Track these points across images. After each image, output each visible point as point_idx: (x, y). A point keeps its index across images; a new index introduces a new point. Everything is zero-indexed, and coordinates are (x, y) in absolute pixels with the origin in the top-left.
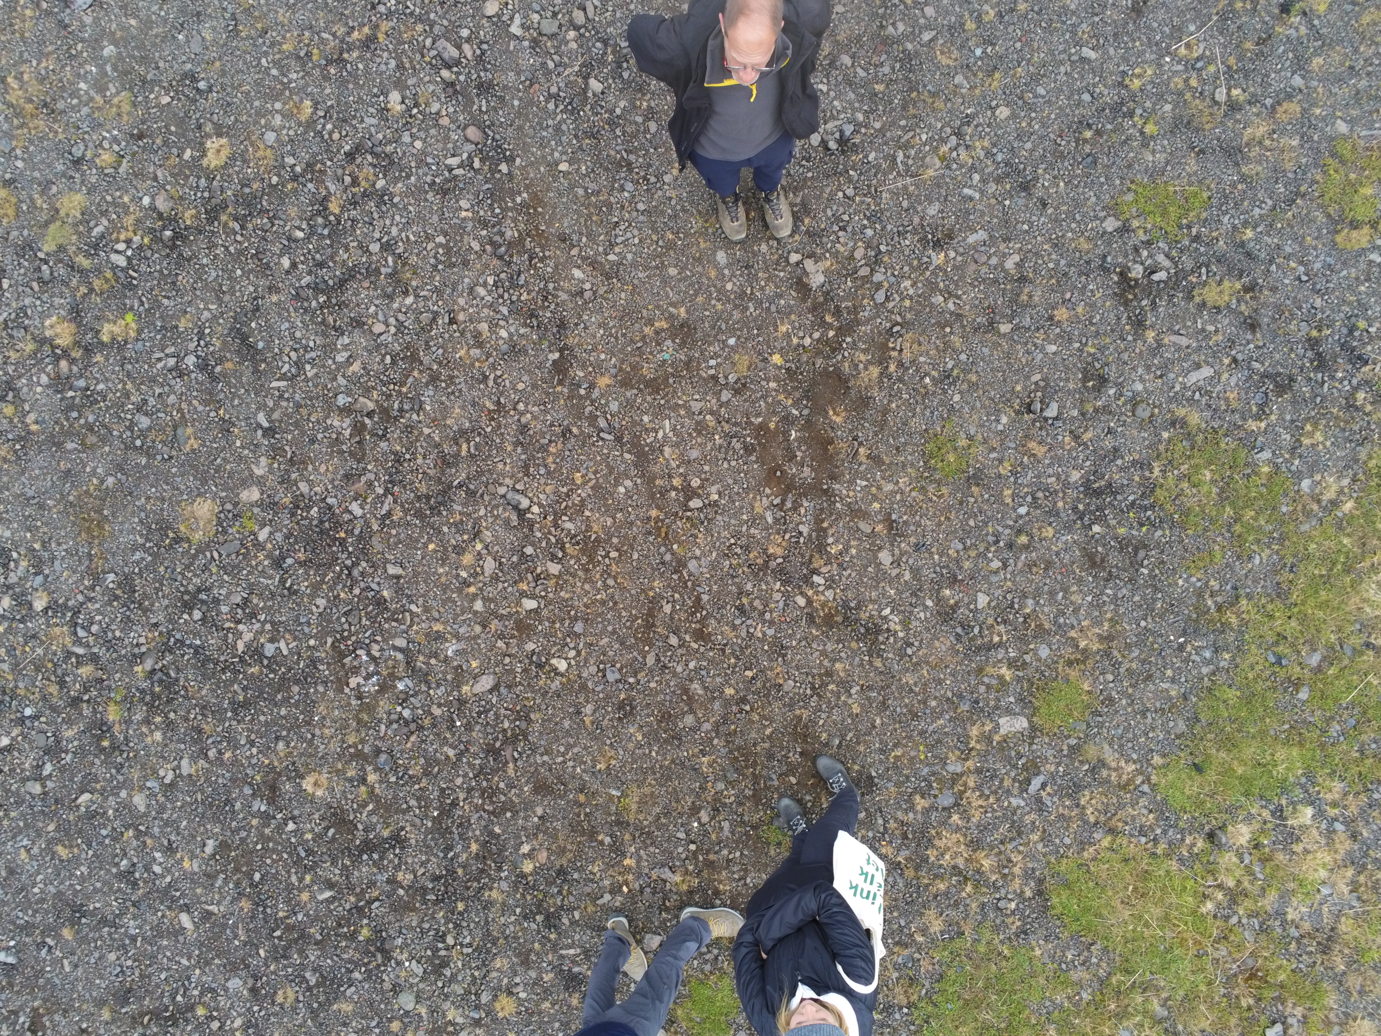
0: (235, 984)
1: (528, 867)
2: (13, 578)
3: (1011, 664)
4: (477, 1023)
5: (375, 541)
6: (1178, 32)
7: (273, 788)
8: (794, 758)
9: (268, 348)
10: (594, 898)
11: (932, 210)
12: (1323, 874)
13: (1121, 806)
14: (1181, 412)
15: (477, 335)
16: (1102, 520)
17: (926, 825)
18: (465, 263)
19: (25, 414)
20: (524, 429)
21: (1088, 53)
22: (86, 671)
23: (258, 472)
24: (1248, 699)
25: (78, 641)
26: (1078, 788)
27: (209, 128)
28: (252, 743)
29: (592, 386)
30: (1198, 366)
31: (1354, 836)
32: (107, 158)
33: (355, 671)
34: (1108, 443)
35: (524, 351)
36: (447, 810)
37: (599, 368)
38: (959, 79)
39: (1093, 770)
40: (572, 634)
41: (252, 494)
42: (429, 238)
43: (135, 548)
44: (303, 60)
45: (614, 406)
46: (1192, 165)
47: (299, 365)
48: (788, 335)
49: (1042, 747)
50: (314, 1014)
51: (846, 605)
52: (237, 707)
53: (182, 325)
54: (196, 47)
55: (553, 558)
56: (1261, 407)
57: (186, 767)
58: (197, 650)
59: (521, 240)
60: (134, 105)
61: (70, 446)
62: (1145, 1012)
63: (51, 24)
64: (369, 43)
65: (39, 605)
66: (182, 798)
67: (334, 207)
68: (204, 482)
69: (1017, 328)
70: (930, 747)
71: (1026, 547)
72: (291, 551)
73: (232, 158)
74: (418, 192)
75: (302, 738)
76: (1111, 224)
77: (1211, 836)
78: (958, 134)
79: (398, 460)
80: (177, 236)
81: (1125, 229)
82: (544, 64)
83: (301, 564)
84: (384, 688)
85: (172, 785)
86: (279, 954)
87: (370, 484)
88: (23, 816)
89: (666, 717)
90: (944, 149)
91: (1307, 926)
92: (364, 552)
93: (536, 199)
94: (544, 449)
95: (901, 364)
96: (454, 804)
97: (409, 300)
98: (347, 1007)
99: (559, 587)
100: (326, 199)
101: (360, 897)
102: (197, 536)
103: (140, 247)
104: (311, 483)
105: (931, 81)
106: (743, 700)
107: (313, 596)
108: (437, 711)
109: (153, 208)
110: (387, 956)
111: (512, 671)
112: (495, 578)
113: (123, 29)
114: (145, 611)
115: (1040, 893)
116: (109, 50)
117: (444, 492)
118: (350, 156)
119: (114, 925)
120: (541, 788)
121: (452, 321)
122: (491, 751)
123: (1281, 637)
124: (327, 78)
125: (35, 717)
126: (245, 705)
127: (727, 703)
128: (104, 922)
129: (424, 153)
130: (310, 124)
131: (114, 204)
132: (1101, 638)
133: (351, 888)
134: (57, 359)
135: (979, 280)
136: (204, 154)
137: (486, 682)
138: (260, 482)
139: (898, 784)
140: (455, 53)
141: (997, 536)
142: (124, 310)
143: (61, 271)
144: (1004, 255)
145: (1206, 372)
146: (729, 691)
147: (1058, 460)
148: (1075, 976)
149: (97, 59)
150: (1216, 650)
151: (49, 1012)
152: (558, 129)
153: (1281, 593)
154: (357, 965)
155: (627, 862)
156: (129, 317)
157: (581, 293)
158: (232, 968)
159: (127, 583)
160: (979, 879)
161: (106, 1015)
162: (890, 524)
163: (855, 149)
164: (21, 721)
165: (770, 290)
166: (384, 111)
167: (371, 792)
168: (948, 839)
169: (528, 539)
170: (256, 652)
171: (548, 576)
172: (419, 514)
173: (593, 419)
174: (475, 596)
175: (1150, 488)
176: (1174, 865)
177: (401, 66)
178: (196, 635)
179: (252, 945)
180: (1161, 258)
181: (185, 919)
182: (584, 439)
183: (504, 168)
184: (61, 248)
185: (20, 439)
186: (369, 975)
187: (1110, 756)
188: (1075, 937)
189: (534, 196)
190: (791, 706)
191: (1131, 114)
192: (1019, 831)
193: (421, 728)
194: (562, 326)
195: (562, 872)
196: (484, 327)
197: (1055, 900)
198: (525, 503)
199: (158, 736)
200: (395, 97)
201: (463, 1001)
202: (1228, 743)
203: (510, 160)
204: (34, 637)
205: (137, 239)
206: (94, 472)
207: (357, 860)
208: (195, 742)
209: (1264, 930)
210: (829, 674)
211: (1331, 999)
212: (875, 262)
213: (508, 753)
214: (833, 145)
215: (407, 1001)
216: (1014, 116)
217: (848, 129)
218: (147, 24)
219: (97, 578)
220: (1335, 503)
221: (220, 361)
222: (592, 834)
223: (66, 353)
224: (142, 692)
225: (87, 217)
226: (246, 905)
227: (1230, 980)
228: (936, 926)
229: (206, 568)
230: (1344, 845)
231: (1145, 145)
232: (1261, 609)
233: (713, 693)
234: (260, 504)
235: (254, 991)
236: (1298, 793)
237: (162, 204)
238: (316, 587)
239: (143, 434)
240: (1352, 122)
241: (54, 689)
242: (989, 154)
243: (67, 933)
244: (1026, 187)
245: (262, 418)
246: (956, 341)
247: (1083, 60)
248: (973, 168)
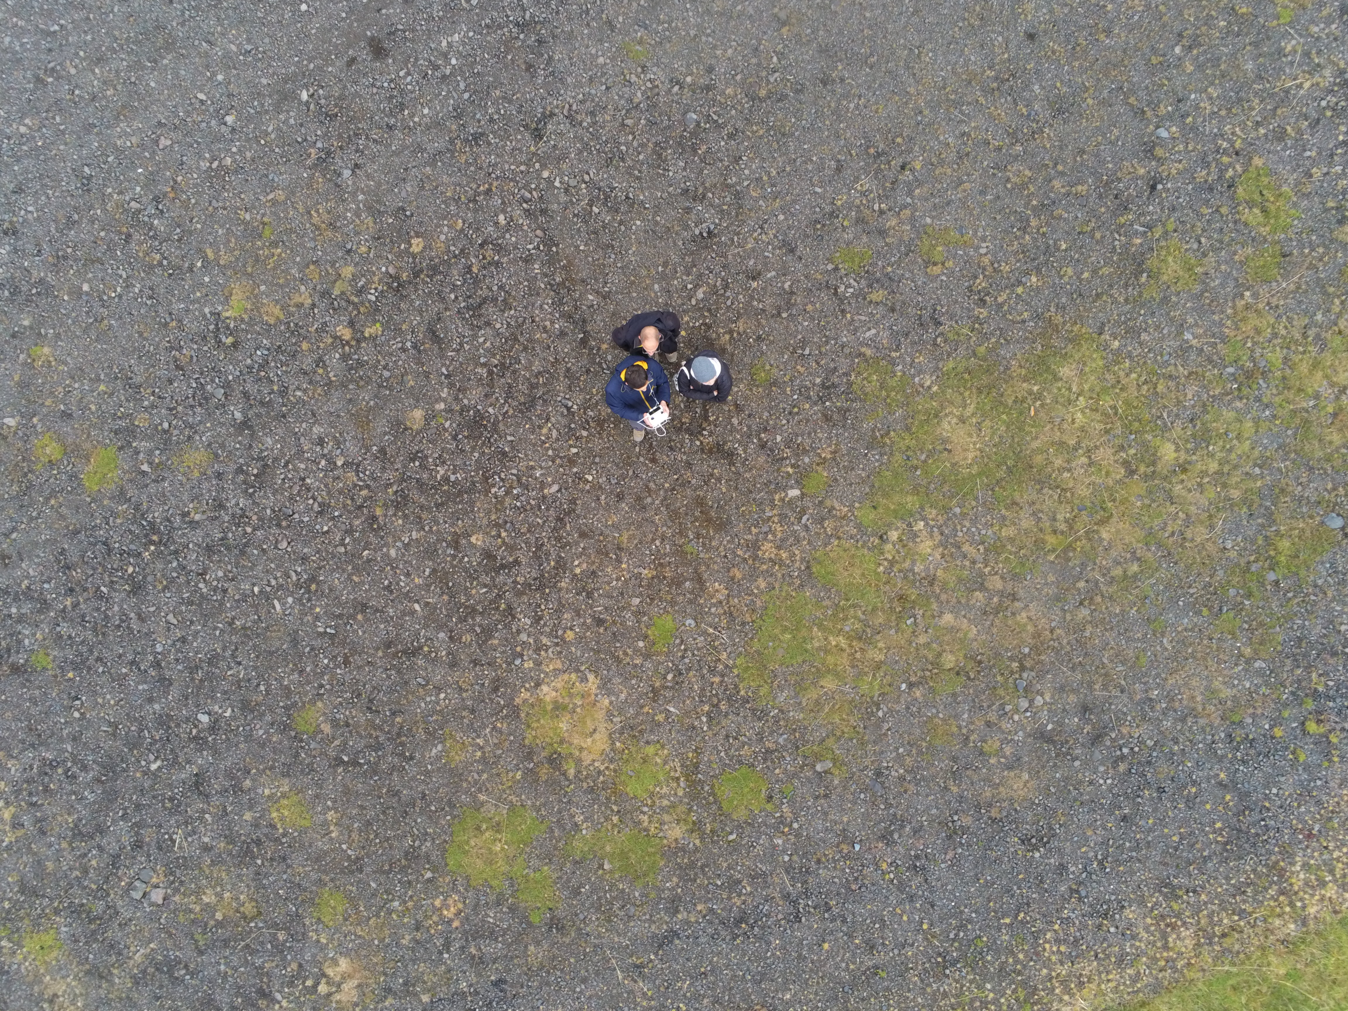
0: (442, 635)
1: (578, 571)
2: (326, 451)
3: (793, 466)
4: (557, 644)
5: (501, 425)
6: (857, 179)
7: (457, 542)
8: (697, 514)
9: (446, 337)
10: (609, 583)
11: (752, 262)
12: (929, 550)
13: (842, 527)
14: (863, 350)
15: (545, 328)
16: (830, 399)
17: (757, 540)
18: (538, 294)
19: (328, 373)
20: (568, 370)
21: (818, 190)
22: (364, 493)
23: (444, 395)
24: (896, 475)
25: (360, 479)
26: (823, 519)
27: (412, 233)
28: (446, 522)
29: (599, 349)
30: (869, 329)
31: (942, 534)
32: (363, 249)
33: (494, 486)
34: (832, 365)
35: (566, 334)
36: (539, 547)
37: (602, 341)
38: (761, 202)
39: (829, 511)
40: (594, 463)
41: (442, 406)
42: (520, 283)
43: (385, 434)
44: (457, 201)
45: (609, 358)
46: (865, 239)
47: (461, 345)
48: (688, 323)
49: (807, 503)
50: (480, 646)
51: (718, 444)
52: (438, 506)
53: (404, 327)
54: (404, 194)
55: (584, 428)
56: (897, 346)
57: (415, 535)
58: (418, 480)
59: (563, 283)
60: (375, 223)
61: (351, 387)
62: (855, 617)
63: (331, 185)
64: (488, 192)
65: (339, 463)
66: (413, 550)
67: (475, 270)
68: (418, 401)
69: (790, 315)
70: (758, 506)
71: (797, 413)
72: (461, 431)
73: (425, 247)
74: (514, 261)
75: (469, 518)
76: (830, 267)
77: (881, 537)
78: (762, 228)
79: (510, 387)
80: (399, 285)
81: (836, 269)
82: (571, 201)
83: (466, 437)
84: (507, 493)
85: (408, 544)
86: (463, 620)
87: (497, 399)
88: (336, 563)
89: (639, 499)
90: (756, 234)
91: (923, 574)
92: (496, 430)
93: (570, 263)
94: (578, 379)
95: (739, 333)
96: (542, 545)
97: (512, 312)
98: (496, 642)
99: (587, 442)
100: (471, 266)
101: (500, 590)
102: (415, 427)
103: (382, 292)
104: (469, 400)
105: (748, 204)
106: (674, 489)
107: (472, 453)
108: (533, 502)
109: (387, 272)
110: (514, 617)
111: (567, 482)
112: (557, 439)
113: (367, 186)
114: (392, 463)
115: (808, 567)
116: (361, 197)
117: (532, 401)
118: (482, 246)
119: (382, 611)
120: (583, 535)
121: (533, 321)
122: (559, 519)
123: (909, 448)
124: (469, 209)
125: (341, 516)
126: (442, 504)
127: (666, 491)
128: (377, 611)
129: (517, 243)
130: (462, 230)
131: (368, 270)
132: (832, 453)
133: (495, 586)
134: (343, 346)
135: (773, 294)
136: (411, 245)
137: (555, 488)
138: (444, 400)
139: (744, 523)
140: (529, 196)
141: (784, 409)
142: (375, 322)
143: (343, 303)
144: (784, 282)
145: (873, 331)
146: (667, 485)
147: (810, 374)
148: (824, 603)
149: (357, 202)
150: (881, 455)
151: (352, 655)
152: (579, 230)
153: (908, 429)
154: (500, 622)
155: (624, 566)
156: (378, 325)
157: (592, 306)
158: (440, 628)
159: (382, 451)
160: (781, 563)
161: (380, 654)
162: (737, 406)
163: (715, 236)
164: (333, 518)
165: (679, 301)
166: (496, 223)
167: (504, 542)
168: (767, 546)
169: (572, 421)
170: (446, 479)
171: (582, 437)
172: (521, 411)
173: (600, 364)
174: (548, 449)
175: (850, 384)
176: (866, 551)
177: (503, 203)
178: (417, 473)
179: (449, 616)
180: (852, 281)
181: (417, 607)
182: (596, 374)
183: (554, 249)
184: (343, 293)
185: (326, 385)
186: (505, 626)
187: (837, 505)
188: (824, 586)
189: (569, 262)
190: (695, 490)
191: (837, 217)
192: (798, 540)
193: (526, 510)
194: (584, 321)
195: (593, 572)
196: (548, 323)
197: (814, 570)
198: (570, 404)
199: (400, 522)
200: (501, 218)
201: (550, 635)
202: (886, 495)
203: (557, 245)
204: (338, 478)
205: (380, 288)
206: (364, 399)
207: (498, 573)
208: (418, 523)
209: (905, 577)
210: (712, 475)
211: (935, 606)
212: (726, 287)
213: (567, 519)
214: (705, 235)
215: (524, 637)
216: (786, 219)
217: (712, 227)
218: (379, 184)
219: (368, 450)
220: (929, 387)
221: (423, 344)
222: (607, 554)
223: (348, 342)
224: (392, 501)
225: (355, 278)
226: (446, 597)
227: (891, 601)
228: (763, 585)
229: (421, 442)
230: (938, 537)
231: (844, 231)
232: (899, 436)
233: (660, 487)
234: (445, 410)
235: (451, 638)
236: (918, 516)
237: (392, 270)
238: (473, 449)
239: (387, 380)
240: (933, 218)
241: (349, 502)
242: (775, 236)
243: (360, 617)
244: (792, 251)
245: (444, 370)
246: (764, 322)
247: (815, 193)
248: (768, 243)
